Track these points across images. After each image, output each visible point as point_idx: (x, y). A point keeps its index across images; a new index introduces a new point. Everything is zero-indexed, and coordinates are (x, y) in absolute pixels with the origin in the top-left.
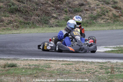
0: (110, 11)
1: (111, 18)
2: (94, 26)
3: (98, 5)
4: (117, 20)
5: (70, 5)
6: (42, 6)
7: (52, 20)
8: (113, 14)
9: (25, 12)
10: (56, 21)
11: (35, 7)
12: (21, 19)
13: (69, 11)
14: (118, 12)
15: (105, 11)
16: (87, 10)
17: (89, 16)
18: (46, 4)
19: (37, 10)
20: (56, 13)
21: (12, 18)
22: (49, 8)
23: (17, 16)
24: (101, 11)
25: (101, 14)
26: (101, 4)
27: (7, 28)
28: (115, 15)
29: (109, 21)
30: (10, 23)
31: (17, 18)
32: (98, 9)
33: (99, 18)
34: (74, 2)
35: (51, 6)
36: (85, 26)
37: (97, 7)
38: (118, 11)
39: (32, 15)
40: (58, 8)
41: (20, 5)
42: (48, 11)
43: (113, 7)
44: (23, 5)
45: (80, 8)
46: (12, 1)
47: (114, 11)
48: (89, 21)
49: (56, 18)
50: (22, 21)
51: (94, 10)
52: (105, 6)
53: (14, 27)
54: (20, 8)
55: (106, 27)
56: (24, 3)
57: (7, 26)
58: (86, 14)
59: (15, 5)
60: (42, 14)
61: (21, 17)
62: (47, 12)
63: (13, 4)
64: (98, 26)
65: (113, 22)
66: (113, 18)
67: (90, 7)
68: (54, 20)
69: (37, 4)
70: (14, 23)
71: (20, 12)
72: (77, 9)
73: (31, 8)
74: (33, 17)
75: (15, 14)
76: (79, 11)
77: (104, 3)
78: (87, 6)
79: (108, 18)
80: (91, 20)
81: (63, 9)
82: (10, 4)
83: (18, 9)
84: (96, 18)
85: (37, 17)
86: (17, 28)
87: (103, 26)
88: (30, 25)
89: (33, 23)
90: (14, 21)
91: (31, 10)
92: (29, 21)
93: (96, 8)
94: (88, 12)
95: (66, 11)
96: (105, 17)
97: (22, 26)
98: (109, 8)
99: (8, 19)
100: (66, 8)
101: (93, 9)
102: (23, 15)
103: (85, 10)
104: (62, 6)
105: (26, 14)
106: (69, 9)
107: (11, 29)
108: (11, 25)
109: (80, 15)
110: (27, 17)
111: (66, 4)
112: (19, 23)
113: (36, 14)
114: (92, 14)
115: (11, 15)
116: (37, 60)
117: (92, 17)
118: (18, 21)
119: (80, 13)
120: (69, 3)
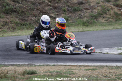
0: (112, 9)
1: (113, 17)
2: (96, 26)
3: (98, 3)
4: (119, 19)
5: (69, 4)
6: (39, 5)
8: (115, 12)
9: (21, 13)
10: (54, 21)
11: (32, 7)
12: (18, 20)
13: (68, 10)
14: (120, 10)
15: (106, 10)
16: (87, 9)
17: (89, 15)
18: (42, 3)
19: (33, 11)
21: (8, 19)
22: (46, 8)
23: (12, 17)
24: (102, 9)
25: (102, 13)
26: (102, 2)
27: (3, 29)
28: (117, 13)
29: (110, 19)
30: (5, 24)
31: (12, 19)
32: (98, 8)
33: (100, 17)
34: (73, 1)
35: (48, 5)
36: (85, 26)
37: (98, 5)
38: (120, 8)
39: (29, 16)
40: (55, 8)
41: (16, 5)
42: (46, 10)
43: (114, 5)
44: (19, 5)
45: (79, 7)
46: (7, 1)
47: (116, 9)
48: (89, 21)
49: (55, 18)
50: (18, 22)
51: (95, 9)
52: (105, 4)
53: (11, 29)
54: (15, 8)
55: (108, 26)
56: (20, 3)
57: (3, 27)
58: (86, 13)
59: (10, 5)
60: (39, 14)
61: (17, 17)
62: (44, 12)
63: (8, 4)
64: (100, 26)
65: (115, 21)
66: (115, 16)
67: (90, 5)
68: (52, 20)
69: (33, 4)
70: (9, 24)
71: (16, 13)
72: (76, 8)
73: (27, 8)
74: (29, 18)
75: (11, 14)
76: (79, 10)
77: (105, 1)
78: (87, 5)
79: (109, 16)
80: (92, 19)
81: (61, 9)
82: (5, 4)
83: (13, 10)
84: (97, 17)
85: (35, 17)
86: (14, 29)
87: (105, 26)
88: (27, 26)
89: (30, 24)
90: (10, 22)
91: (27, 10)
92: (25, 22)
93: (96, 6)
94: (88, 11)
95: (64, 11)
96: (106, 16)
97: (18, 27)
98: (110, 6)
99: (3, 21)
100: (64, 7)
101: (93, 8)
102: (19, 16)
103: (84, 9)
104: (60, 5)
105: (22, 14)
106: (67, 8)
107: (7, 31)
108: (7, 27)
109: (80, 14)
110: (23, 18)
111: (65, 3)
112: (15, 25)
113: (33, 14)
114: (93, 12)
115: (7, 16)
116: (54, 65)
117: (93, 16)
118: (14, 23)
119: (80, 13)
120: (67, 2)
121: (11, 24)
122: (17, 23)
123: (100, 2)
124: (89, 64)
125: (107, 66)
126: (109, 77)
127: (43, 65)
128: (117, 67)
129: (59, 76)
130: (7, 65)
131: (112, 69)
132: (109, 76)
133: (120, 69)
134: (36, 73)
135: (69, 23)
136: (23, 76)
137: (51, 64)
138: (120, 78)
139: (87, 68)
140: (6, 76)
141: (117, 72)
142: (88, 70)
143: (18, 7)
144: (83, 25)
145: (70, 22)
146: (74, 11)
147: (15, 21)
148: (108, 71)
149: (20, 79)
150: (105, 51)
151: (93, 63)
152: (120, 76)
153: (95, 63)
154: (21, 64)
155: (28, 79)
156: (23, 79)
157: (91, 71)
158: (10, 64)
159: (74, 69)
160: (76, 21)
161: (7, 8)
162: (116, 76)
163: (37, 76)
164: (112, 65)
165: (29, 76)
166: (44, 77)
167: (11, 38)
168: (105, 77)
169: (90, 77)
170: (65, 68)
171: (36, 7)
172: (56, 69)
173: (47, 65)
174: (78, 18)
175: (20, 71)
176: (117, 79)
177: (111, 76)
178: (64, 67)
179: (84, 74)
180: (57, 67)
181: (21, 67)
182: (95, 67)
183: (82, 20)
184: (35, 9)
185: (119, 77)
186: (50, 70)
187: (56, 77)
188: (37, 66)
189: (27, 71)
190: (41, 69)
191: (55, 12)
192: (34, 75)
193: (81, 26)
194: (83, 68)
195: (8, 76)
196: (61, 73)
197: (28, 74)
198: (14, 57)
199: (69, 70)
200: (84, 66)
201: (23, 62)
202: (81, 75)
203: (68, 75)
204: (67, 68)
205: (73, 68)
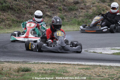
0: (107, 9)
3: (94, 3)
5: (65, 3)
6: (36, 4)
7: (46, 19)
9: (18, 10)
10: (50, 20)
11: (28, 5)
12: (14, 18)
13: (64, 9)
15: (101, 10)
16: (82, 9)
17: (84, 15)
18: (39, 1)
19: (30, 8)
20: (50, 11)
21: (4, 16)
23: (9, 14)
24: (97, 9)
25: (97, 13)
26: (97, 2)
30: (2, 21)
31: (8, 16)
32: (94, 8)
35: (44, 4)
36: (80, 25)
37: (93, 5)
39: (25, 13)
40: (51, 6)
41: (13, 2)
42: (42, 9)
43: (109, 5)
44: (15, 2)
45: (75, 6)
48: (84, 20)
49: (50, 17)
50: (15, 19)
51: (90, 8)
52: (101, 5)
53: (7, 26)
54: (12, 6)
59: (7, 3)
61: (13, 15)
63: (5, 2)
67: (86, 5)
68: (48, 19)
69: (30, 2)
70: (6, 21)
71: (13, 10)
72: (72, 7)
74: (26, 16)
75: (7, 12)
76: (74, 9)
77: (100, 1)
78: (83, 4)
80: (87, 19)
81: (57, 8)
82: (2, 1)
83: (10, 7)
84: (92, 16)
85: (31, 15)
86: (10, 26)
90: (6, 19)
91: (24, 7)
92: (21, 20)
93: (91, 6)
94: (84, 11)
95: (60, 10)
97: (15, 24)
98: (105, 6)
101: (88, 8)
102: (15, 13)
103: (80, 8)
104: (56, 4)
105: (18, 12)
106: (63, 7)
107: (3, 28)
108: (3, 24)
109: (75, 14)
110: (20, 15)
111: (61, 2)
112: (11, 22)
113: (30, 12)
114: (88, 12)
115: (3, 13)
116: (49, 63)
117: (88, 15)
118: (11, 20)
119: (75, 12)
120: (63, 1)
121: (8, 21)
122: (13, 20)
123: (96, 2)
124: (83, 63)
125: (100, 66)
126: (102, 77)
127: (38, 63)
128: (110, 67)
129: (54, 74)
130: (2, 62)
131: (105, 69)
132: (102, 75)
133: (114, 69)
134: (30, 71)
135: (64, 22)
136: (17, 73)
137: (45, 62)
138: (113, 78)
139: (81, 67)
140: (1, 73)
141: (110, 72)
142: (82, 69)
143: (15, 4)
144: (78, 24)
145: (66, 21)
146: (70, 10)
147: (12, 18)
148: (101, 70)
149: (15, 76)
150: (99, 50)
151: (86, 62)
152: (113, 76)
153: (89, 62)
154: (16, 61)
155: (22, 76)
156: (18, 76)
157: (84, 70)
158: (5, 60)
159: (68, 68)
160: (72, 20)
161: (4, 6)
162: (109, 76)
163: (31, 73)
164: (106, 65)
165: (24, 73)
166: (38, 74)
167: (7, 35)
168: (98, 76)
169: (83, 76)
170: (60, 66)
171: (32, 5)
172: (51, 67)
173: (42, 63)
174: (73, 17)
175: (15, 68)
176: (110, 79)
177: (104, 75)
178: (58, 65)
179: (78, 73)
180: (51, 65)
181: (16, 64)
182: (88, 67)
183: (77, 19)
184: (31, 7)
185: (111, 77)
186: (45, 68)
187: (50, 74)
188: (32, 63)
189: (22, 68)
190: (35, 67)
191: (51, 10)
192: (28, 72)
193: (76, 25)
194: (77, 67)
195: (3, 73)
196: (55, 72)
197: (23, 71)
198: (9, 54)
199: (63, 68)
200: (78, 65)
201: (18, 59)
202: (75, 73)
203: (62, 73)
204: (62, 67)
205: (67, 66)
